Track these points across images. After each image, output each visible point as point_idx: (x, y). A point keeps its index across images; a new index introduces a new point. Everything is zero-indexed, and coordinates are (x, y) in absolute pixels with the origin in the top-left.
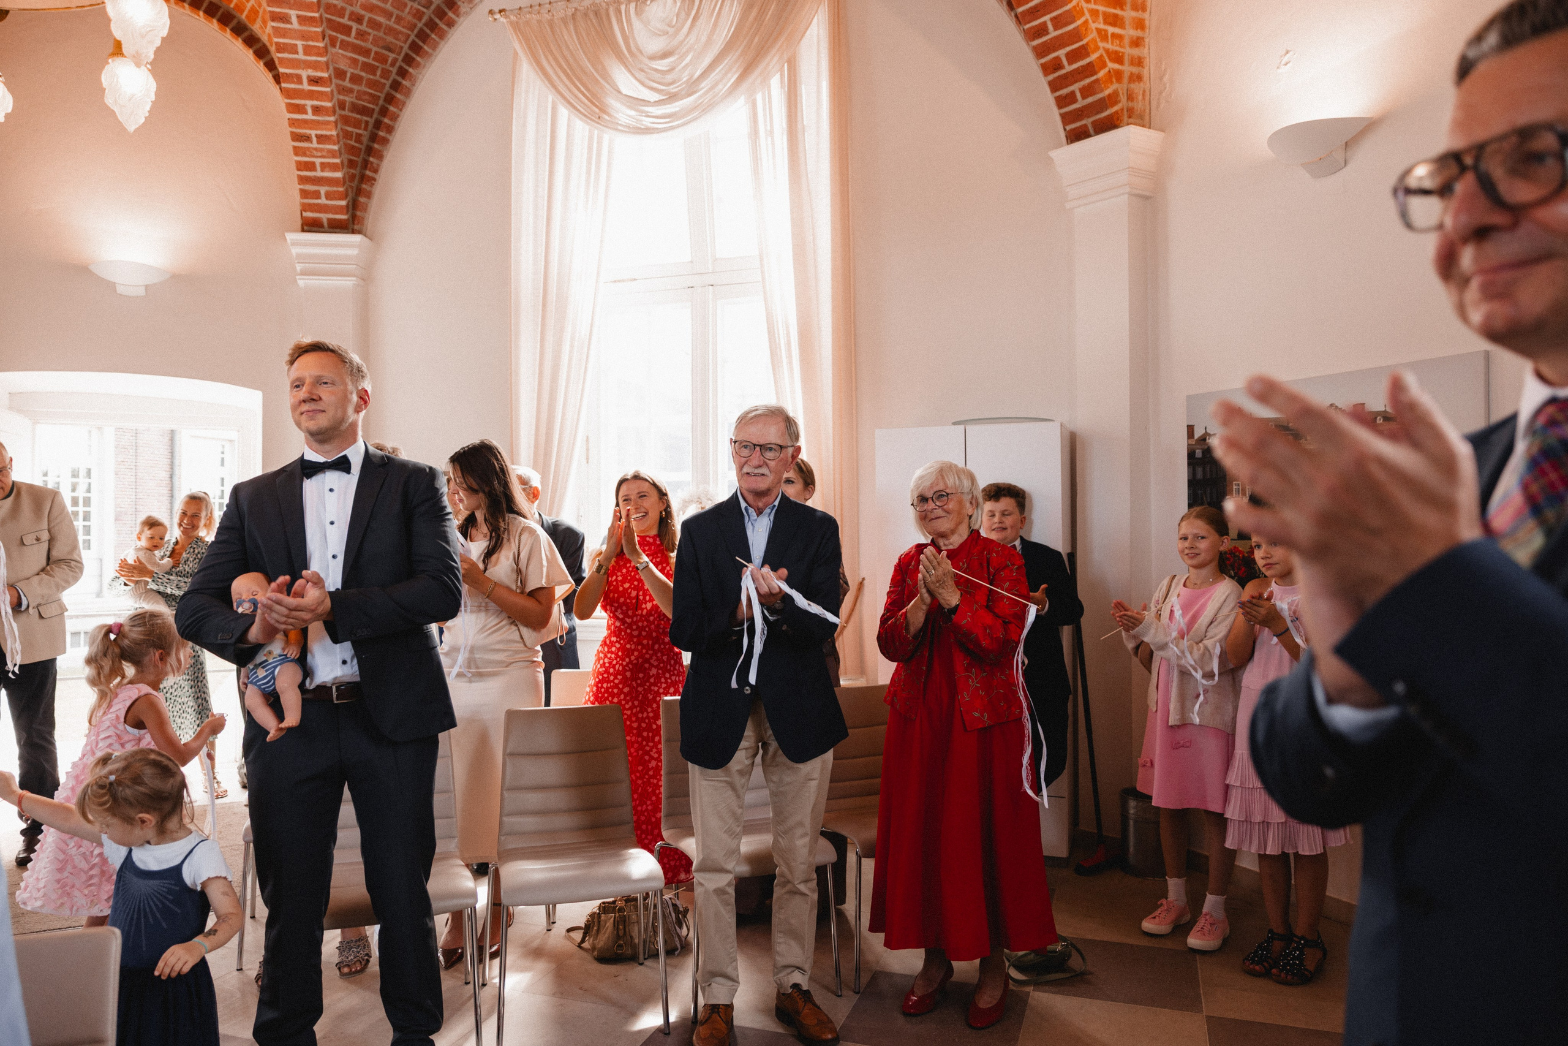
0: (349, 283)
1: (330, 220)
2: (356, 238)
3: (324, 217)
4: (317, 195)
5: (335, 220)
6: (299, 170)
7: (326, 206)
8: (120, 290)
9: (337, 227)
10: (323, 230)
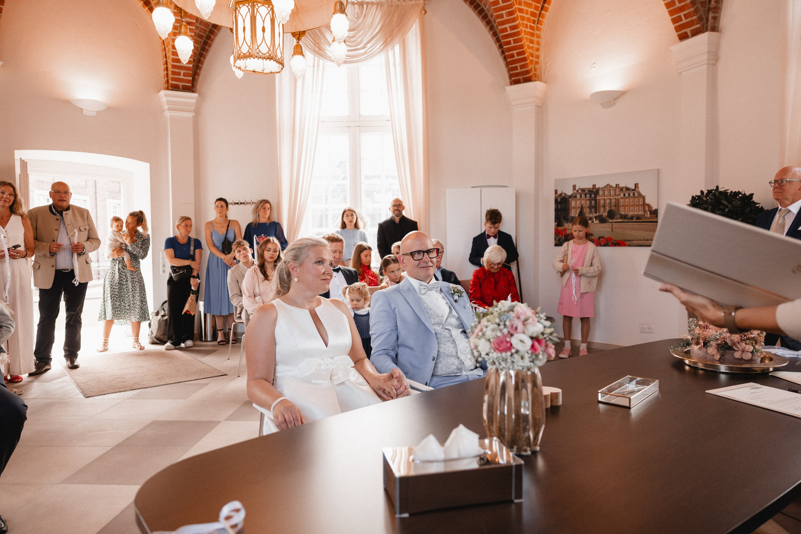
0: (191, 115)
1: (183, 86)
2: (195, 95)
3: (181, 84)
4: (179, 74)
5: (186, 86)
6: (173, 62)
7: (183, 79)
8: (85, 112)
9: (186, 89)
10: (179, 90)
